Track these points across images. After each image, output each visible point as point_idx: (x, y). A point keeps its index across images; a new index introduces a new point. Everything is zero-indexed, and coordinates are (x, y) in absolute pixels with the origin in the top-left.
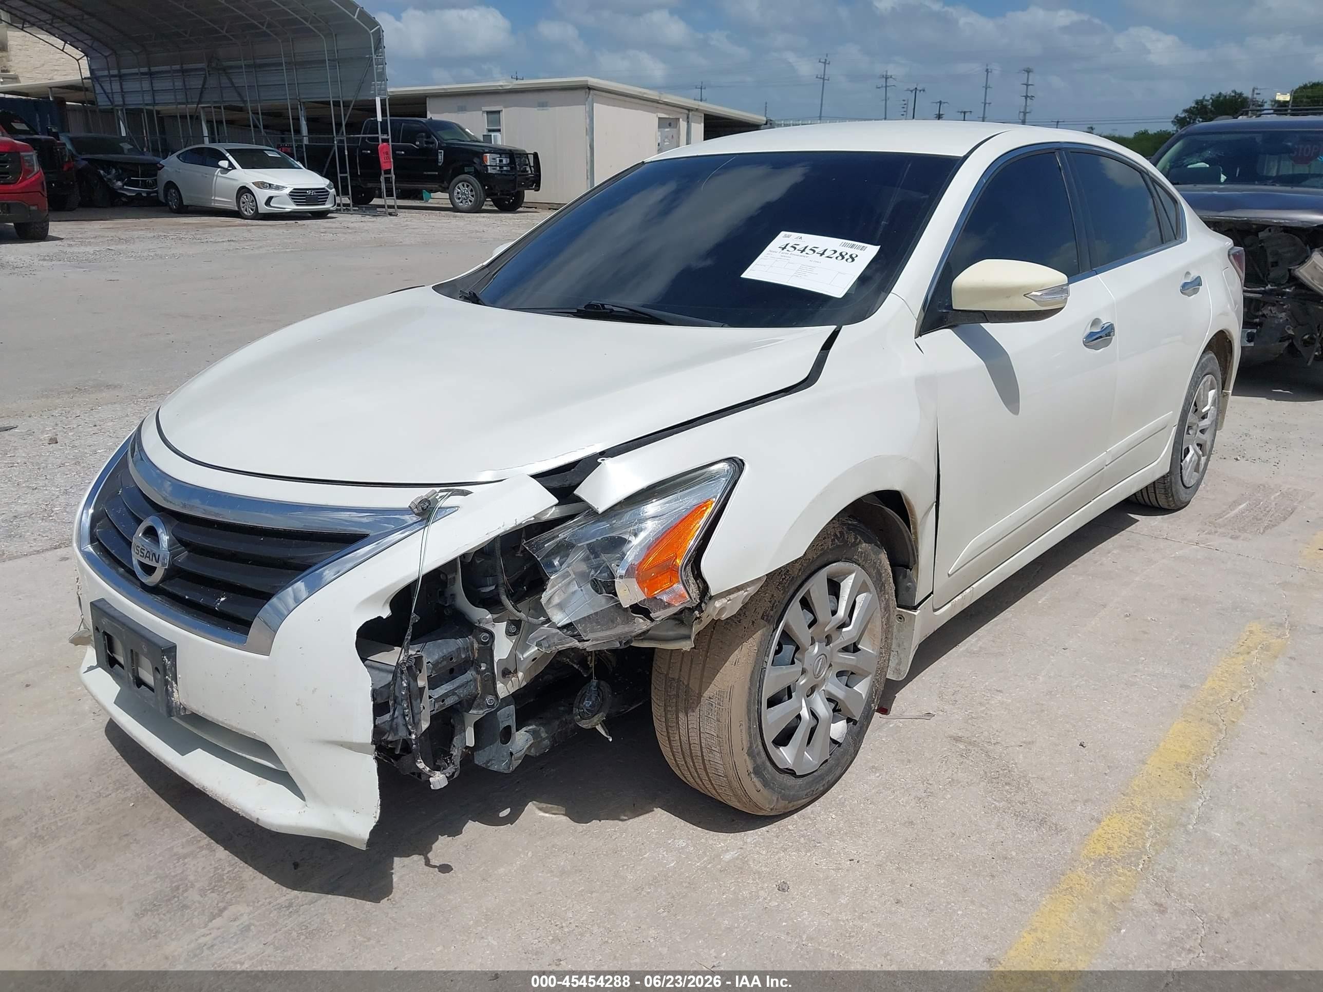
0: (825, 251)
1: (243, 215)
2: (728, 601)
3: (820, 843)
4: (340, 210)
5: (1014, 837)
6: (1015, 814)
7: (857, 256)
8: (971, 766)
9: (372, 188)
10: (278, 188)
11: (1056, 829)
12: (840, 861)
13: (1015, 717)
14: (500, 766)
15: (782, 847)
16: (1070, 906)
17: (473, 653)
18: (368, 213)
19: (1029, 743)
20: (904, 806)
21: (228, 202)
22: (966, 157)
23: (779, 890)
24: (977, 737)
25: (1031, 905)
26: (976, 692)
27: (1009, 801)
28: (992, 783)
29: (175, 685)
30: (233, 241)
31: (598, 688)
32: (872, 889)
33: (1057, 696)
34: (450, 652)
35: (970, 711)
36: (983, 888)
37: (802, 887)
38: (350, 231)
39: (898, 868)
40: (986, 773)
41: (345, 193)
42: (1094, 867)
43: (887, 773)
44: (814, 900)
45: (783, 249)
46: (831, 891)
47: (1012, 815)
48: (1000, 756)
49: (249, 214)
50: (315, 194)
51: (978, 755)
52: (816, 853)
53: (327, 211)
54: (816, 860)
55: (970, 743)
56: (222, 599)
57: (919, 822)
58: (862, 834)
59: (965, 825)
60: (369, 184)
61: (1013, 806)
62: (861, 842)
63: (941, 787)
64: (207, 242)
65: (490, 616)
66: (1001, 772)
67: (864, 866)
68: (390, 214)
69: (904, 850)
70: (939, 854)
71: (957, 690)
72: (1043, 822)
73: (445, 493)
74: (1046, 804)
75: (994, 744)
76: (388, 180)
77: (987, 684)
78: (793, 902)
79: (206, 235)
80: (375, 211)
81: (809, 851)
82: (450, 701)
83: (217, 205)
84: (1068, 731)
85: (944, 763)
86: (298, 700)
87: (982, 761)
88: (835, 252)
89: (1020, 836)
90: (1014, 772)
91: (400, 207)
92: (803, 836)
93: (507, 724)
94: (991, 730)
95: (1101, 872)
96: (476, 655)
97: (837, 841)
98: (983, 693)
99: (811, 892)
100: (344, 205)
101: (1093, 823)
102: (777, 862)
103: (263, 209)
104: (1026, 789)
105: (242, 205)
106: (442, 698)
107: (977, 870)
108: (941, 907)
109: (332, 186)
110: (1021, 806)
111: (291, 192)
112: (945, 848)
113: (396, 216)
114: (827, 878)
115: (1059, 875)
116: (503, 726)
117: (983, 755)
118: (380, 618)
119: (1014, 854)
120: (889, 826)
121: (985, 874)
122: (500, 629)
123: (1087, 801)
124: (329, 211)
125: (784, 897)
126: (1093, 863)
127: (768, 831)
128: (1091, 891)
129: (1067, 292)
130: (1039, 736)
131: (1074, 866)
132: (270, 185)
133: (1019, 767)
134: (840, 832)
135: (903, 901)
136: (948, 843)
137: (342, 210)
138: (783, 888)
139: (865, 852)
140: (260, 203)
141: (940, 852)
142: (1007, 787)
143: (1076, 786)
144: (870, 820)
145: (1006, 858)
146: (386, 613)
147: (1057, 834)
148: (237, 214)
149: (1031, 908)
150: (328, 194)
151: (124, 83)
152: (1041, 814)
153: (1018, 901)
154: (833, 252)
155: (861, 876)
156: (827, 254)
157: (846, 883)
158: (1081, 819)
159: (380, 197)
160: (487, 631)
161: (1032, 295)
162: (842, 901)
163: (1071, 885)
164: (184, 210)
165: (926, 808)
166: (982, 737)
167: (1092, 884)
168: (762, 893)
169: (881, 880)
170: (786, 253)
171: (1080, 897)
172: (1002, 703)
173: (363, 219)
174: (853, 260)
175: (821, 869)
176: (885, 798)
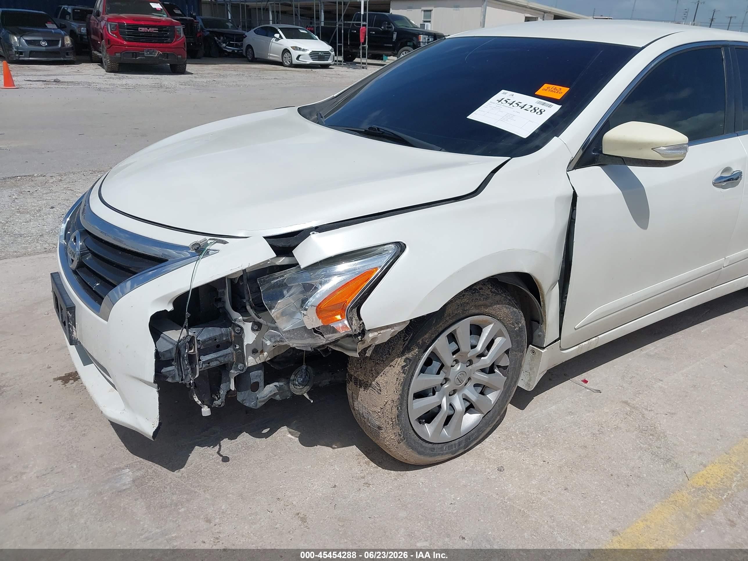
0: (525, 105)
1: (284, 64)
2: (379, 334)
3: (528, 449)
4: (336, 64)
5: (648, 466)
6: (652, 453)
7: (545, 111)
8: (631, 421)
9: (355, 52)
10: (304, 50)
11: (676, 466)
12: (537, 460)
13: (667, 397)
14: (250, 404)
15: (505, 447)
16: (673, 511)
17: (231, 338)
18: (351, 67)
19: (673, 414)
20: (584, 437)
21: (277, 57)
22: (643, 48)
23: (498, 470)
24: (639, 405)
25: (648, 506)
26: (646, 379)
27: (650, 445)
28: (642, 432)
29: (74, 328)
30: (277, 79)
31: (307, 370)
32: (552, 479)
33: (699, 389)
34: (215, 336)
35: (639, 389)
36: (620, 491)
37: (511, 471)
38: (340, 76)
39: (571, 471)
40: (639, 426)
41: (340, 54)
42: (694, 492)
43: (578, 417)
44: (517, 479)
45: (499, 101)
46: (528, 476)
47: (650, 453)
48: (651, 418)
49: (288, 64)
50: (323, 54)
51: (637, 415)
52: (525, 454)
53: (329, 64)
54: (524, 458)
55: (634, 408)
56: (98, 284)
57: (590, 447)
58: (554, 448)
59: (618, 454)
60: (353, 50)
61: (652, 448)
62: (552, 452)
63: (609, 429)
64: (263, 79)
65: (241, 318)
66: (650, 427)
67: (551, 466)
68: (363, 68)
69: (577, 461)
70: (598, 467)
71: (634, 375)
72: (669, 460)
73: (213, 241)
74: (674, 451)
75: (649, 410)
76: (364, 48)
77: (654, 375)
78: (504, 478)
79: (263, 75)
80: (355, 65)
81: (521, 452)
82: (214, 364)
83: (271, 58)
84: (700, 411)
85: (615, 416)
86: (120, 350)
87: (639, 419)
88: (532, 106)
89: (652, 466)
90: (658, 429)
91: (369, 64)
92: (520, 443)
93: (256, 381)
94: (650, 402)
95: (698, 496)
96: (233, 339)
97: (538, 449)
98: (650, 380)
99: (516, 475)
100: (339, 61)
101: (701, 467)
102: (501, 455)
103: (295, 61)
104: (663, 440)
105: (284, 59)
106: (208, 362)
107: (619, 480)
108: (592, 497)
109: (333, 50)
110: (657, 449)
111: (311, 53)
112: (603, 465)
113: (366, 69)
114: (528, 468)
115: (670, 493)
116: (253, 382)
117: (641, 416)
118: (166, 311)
119: (645, 475)
120: (571, 447)
121: (623, 483)
122: (247, 327)
123: (701, 453)
124: (330, 65)
125: (500, 474)
126: (694, 489)
127: (499, 437)
128: (688, 505)
129: (686, 149)
130: (680, 411)
131: (681, 489)
132: (300, 48)
133: (662, 426)
134: (541, 445)
135: (569, 489)
136: (605, 462)
137: (337, 64)
138: (500, 469)
139: (554, 458)
140: (294, 58)
141: (598, 466)
142: (651, 437)
143: (696, 444)
144: (561, 441)
145: (639, 477)
146: (170, 308)
147: (676, 469)
148: (281, 64)
149: (647, 507)
150: (330, 55)
152: (669, 456)
153: (640, 502)
154: (530, 107)
155: (548, 471)
156: (525, 108)
157: (538, 473)
158: (694, 463)
159: (359, 57)
160: (239, 326)
161: (659, 150)
162: (533, 483)
163: (677, 499)
164: (255, 60)
165: (596, 440)
166: (642, 405)
167: (690, 501)
168: (488, 470)
169: (559, 476)
170: (500, 105)
171: (680, 507)
172: (660, 387)
173: (348, 70)
174: (541, 113)
175: (525, 463)
176: (573, 430)
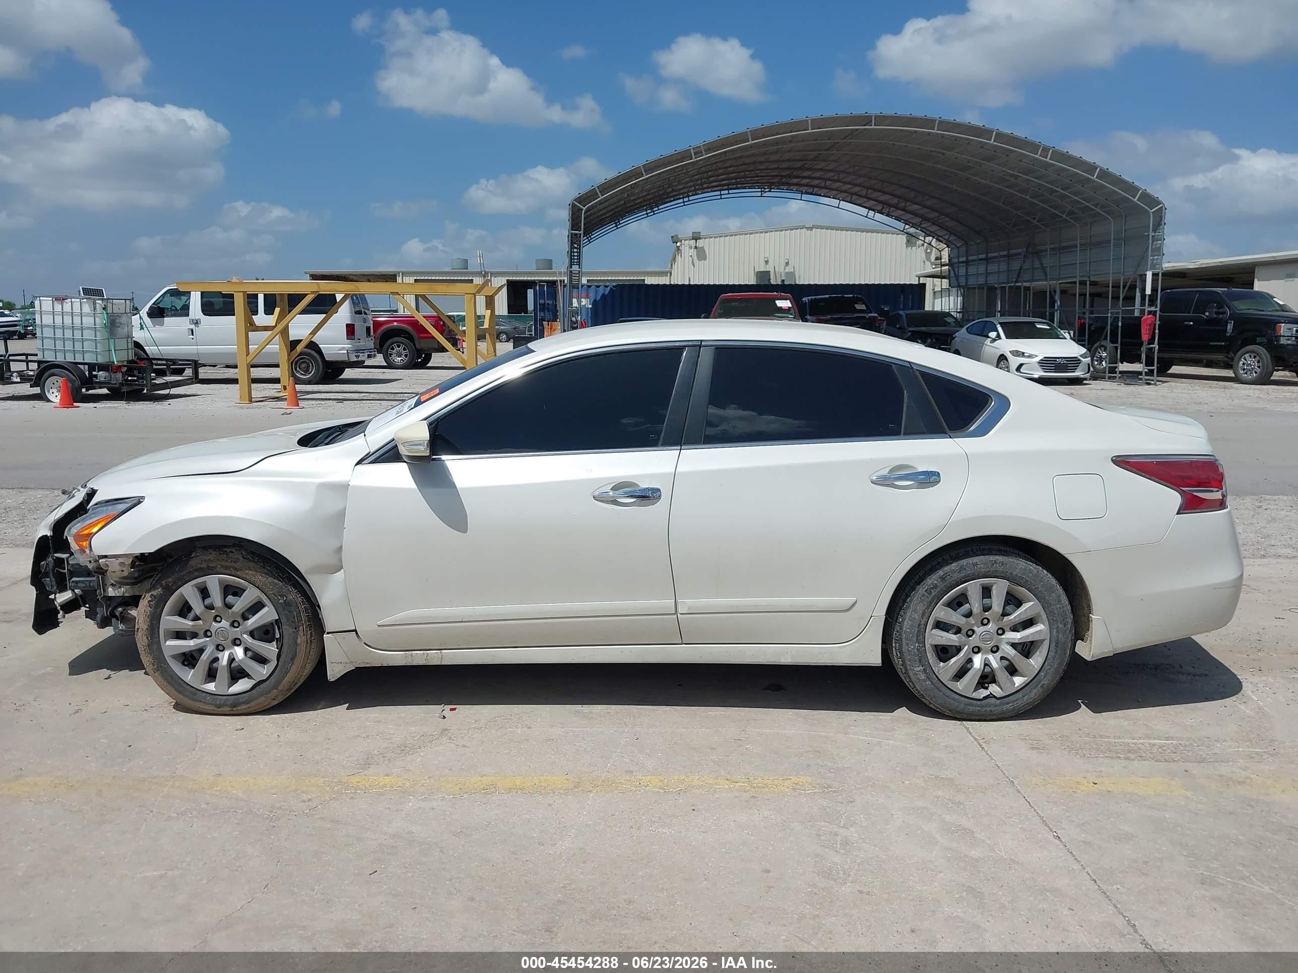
4: (1094, 377)
10: (1030, 356)
18: (1127, 381)
26: (518, 723)
27: (381, 754)
35: (488, 727)
40: (409, 744)
48: (436, 743)
50: (1065, 362)
66: (415, 747)
68: (1148, 383)
75: (450, 739)
87: (423, 740)
94: (469, 736)
104: (402, 755)
109: (1088, 355)
111: (1041, 360)
113: (1155, 385)
115: (314, 776)
117: (431, 739)
124: (1079, 379)
131: (327, 777)
132: (1023, 353)
133: (430, 749)
137: (1097, 377)
150: (1081, 363)
151: (969, 268)
153: (278, 772)
163: (307, 780)
172: (513, 732)
